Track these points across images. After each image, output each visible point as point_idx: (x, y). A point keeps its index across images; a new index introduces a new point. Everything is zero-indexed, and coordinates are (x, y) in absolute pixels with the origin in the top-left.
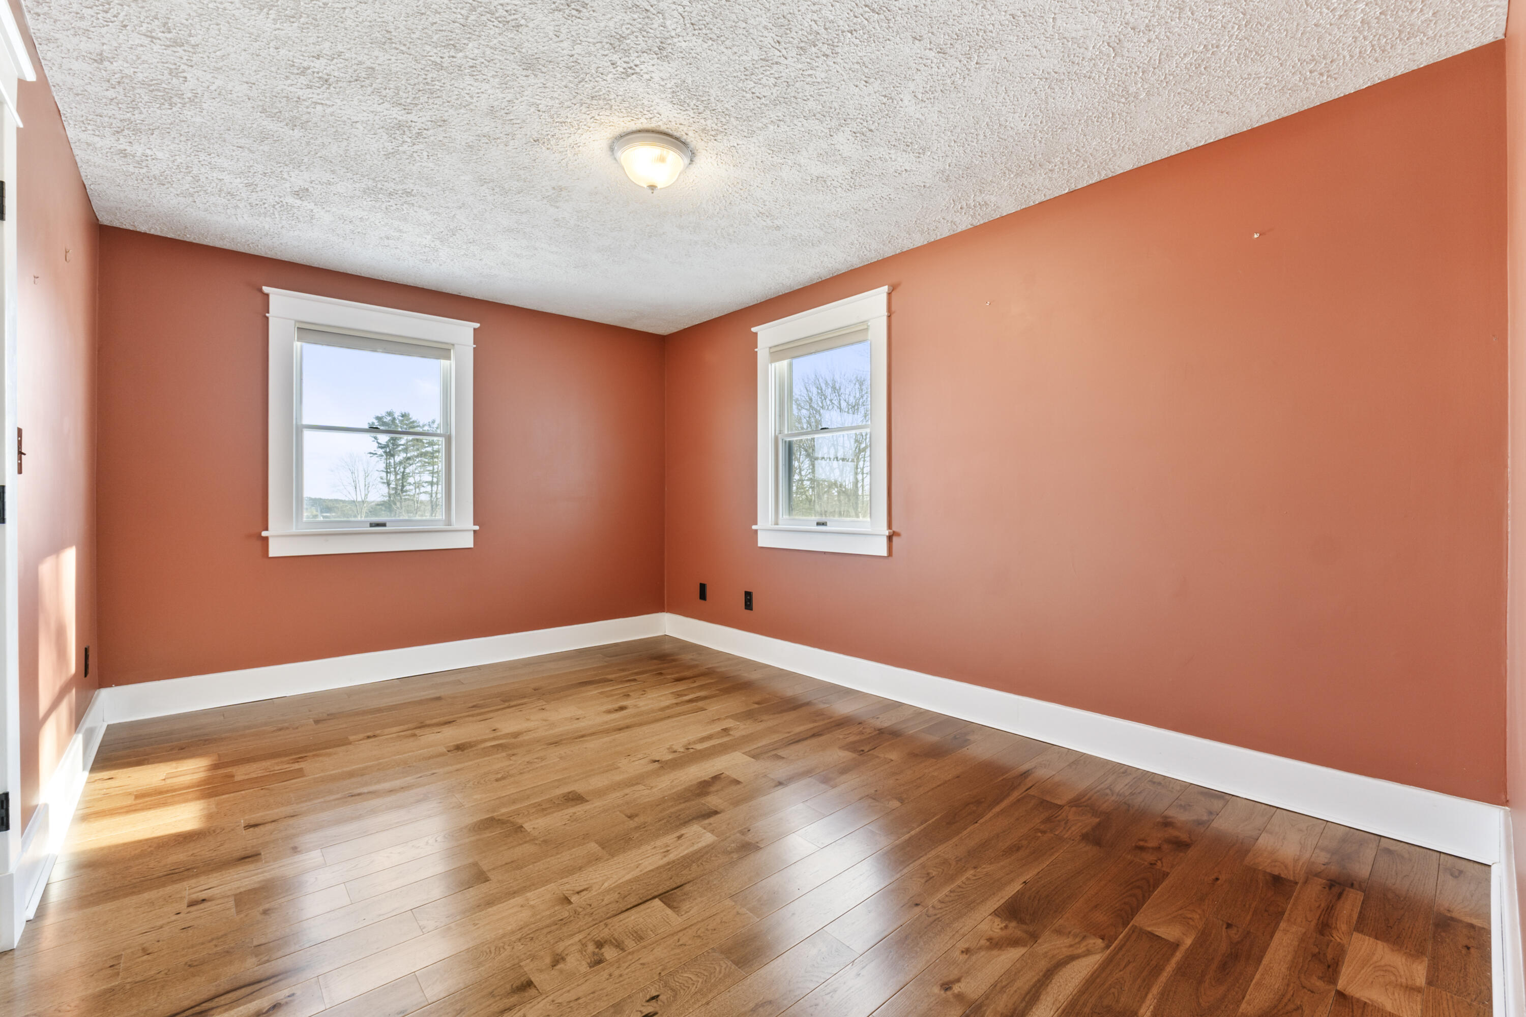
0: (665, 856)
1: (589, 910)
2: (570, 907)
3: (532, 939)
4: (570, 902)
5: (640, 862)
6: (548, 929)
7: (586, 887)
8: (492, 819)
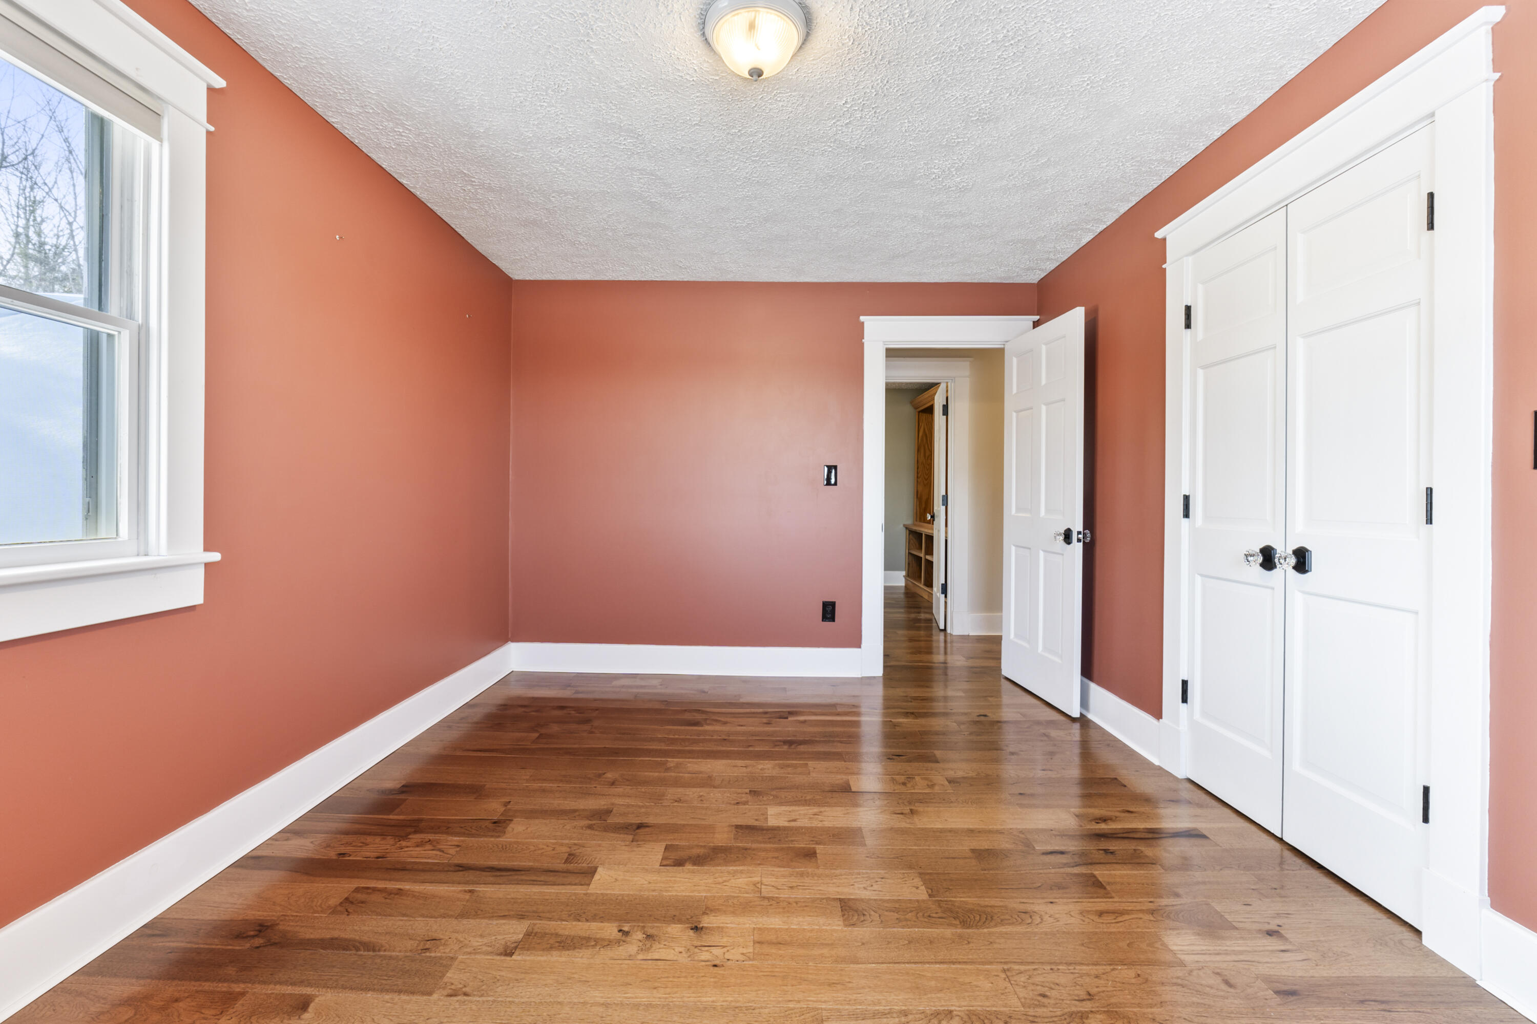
0: (821, 812)
1: (901, 801)
2: (913, 808)
3: (944, 800)
4: (911, 810)
5: (843, 816)
6: (932, 801)
7: (895, 815)
8: (965, 924)
